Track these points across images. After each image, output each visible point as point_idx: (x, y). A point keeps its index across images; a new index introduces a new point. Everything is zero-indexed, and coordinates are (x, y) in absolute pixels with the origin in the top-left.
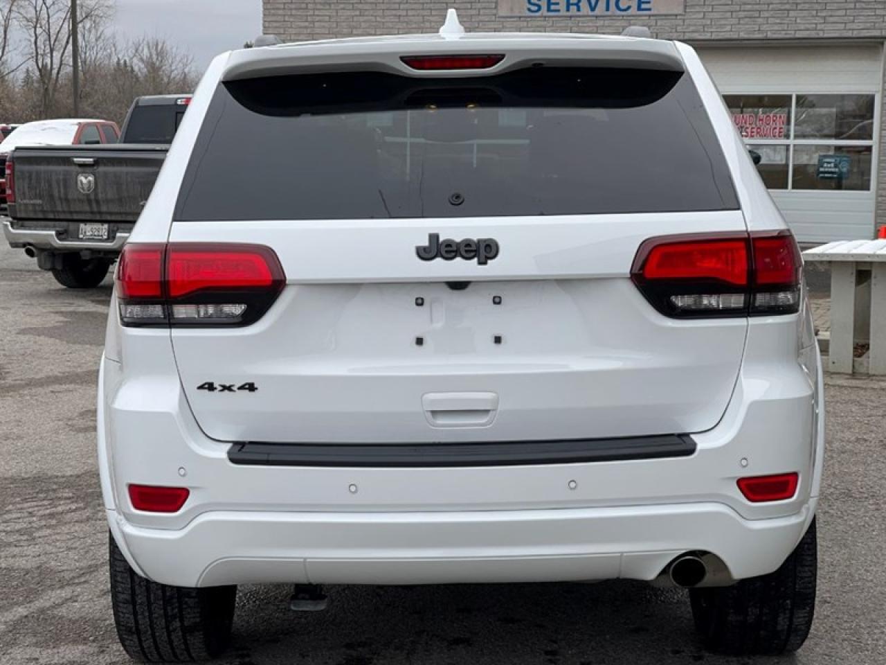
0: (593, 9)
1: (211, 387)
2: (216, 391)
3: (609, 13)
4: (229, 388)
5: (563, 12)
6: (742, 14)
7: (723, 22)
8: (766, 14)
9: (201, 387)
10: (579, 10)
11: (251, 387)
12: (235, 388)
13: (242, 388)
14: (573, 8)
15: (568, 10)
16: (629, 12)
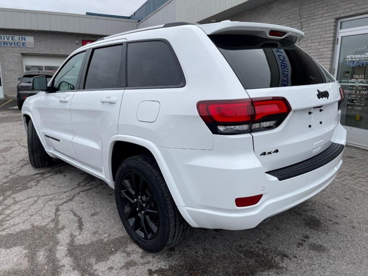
0: (11, 45)
1: (264, 154)
2: (266, 155)
3: (15, 46)
4: (270, 153)
5: (3, 46)
6: (48, 49)
7: (44, 50)
8: (54, 49)
9: (261, 155)
10: (7, 45)
11: (277, 151)
12: (272, 153)
13: (274, 152)
14: (6, 45)
15: (4, 45)
16: (21, 46)
